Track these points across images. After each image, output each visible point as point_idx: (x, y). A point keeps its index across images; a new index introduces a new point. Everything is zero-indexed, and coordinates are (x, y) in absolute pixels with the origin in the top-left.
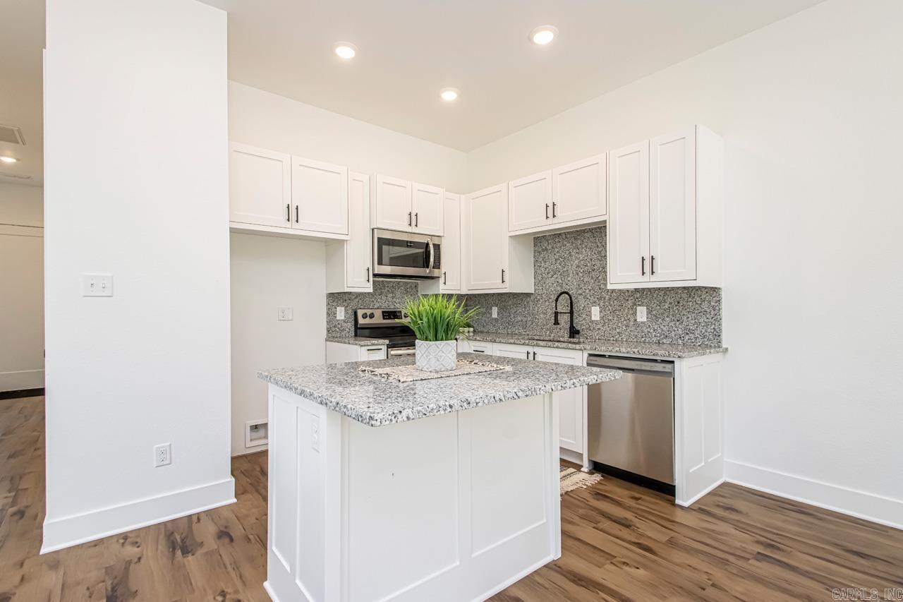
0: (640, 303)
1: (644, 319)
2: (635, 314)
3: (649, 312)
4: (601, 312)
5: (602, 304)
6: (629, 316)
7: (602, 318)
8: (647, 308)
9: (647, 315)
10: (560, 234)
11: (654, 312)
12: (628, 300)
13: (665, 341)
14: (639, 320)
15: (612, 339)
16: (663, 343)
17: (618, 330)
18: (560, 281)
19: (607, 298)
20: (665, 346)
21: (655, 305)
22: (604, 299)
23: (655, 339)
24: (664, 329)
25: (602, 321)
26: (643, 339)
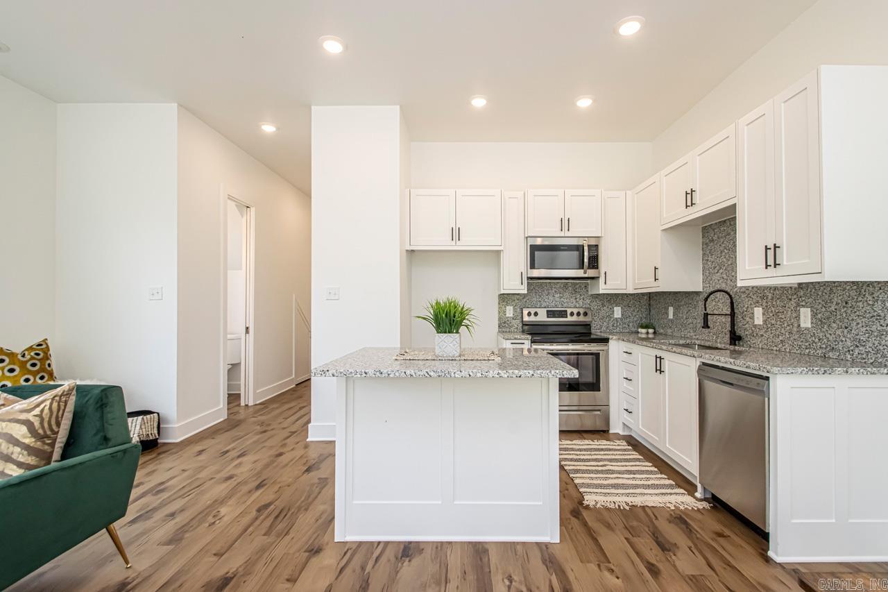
0: (803, 304)
1: (809, 325)
2: (798, 317)
3: (814, 315)
4: (764, 314)
5: (764, 304)
6: (793, 321)
7: (765, 321)
8: (812, 311)
9: (812, 319)
10: (725, 221)
11: (819, 316)
12: (790, 299)
13: (831, 354)
14: (803, 325)
15: (775, 348)
16: (829, 358)
17: (781, 338)
18: (725, 277)
19: (770, 297)
20: (831, 361)
21: (820, 306)
22: (767, 298)
23: (820, 352)
24: (831, 338)
25: (765, 326)
26: (807, 351)
